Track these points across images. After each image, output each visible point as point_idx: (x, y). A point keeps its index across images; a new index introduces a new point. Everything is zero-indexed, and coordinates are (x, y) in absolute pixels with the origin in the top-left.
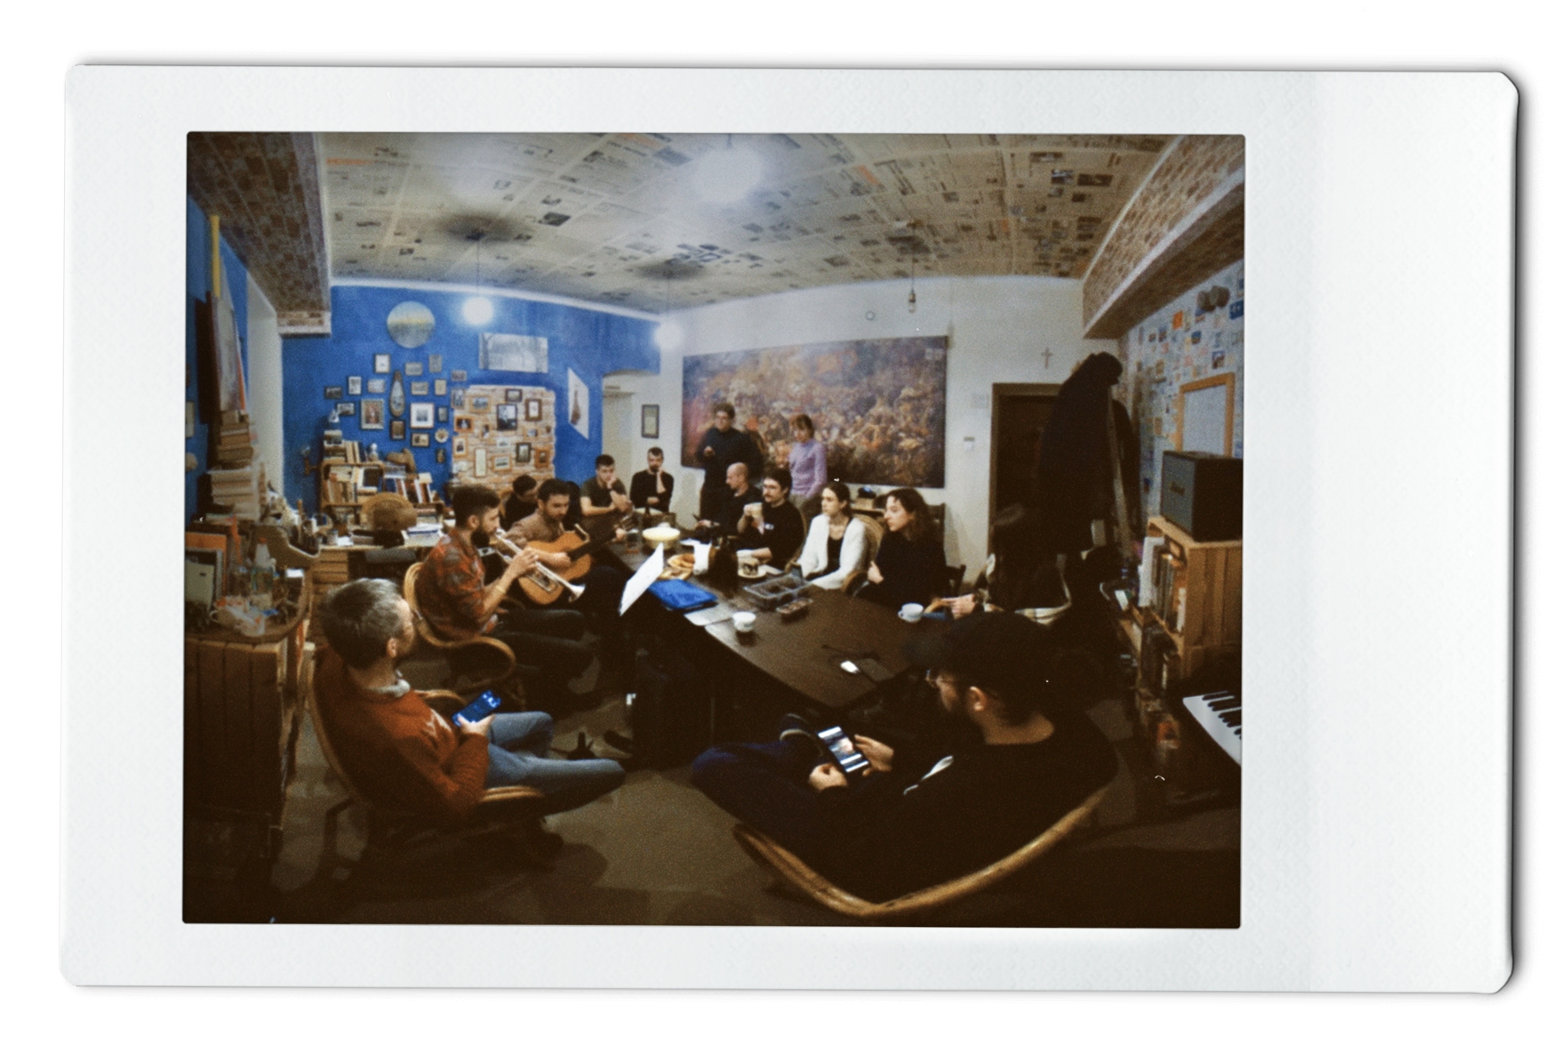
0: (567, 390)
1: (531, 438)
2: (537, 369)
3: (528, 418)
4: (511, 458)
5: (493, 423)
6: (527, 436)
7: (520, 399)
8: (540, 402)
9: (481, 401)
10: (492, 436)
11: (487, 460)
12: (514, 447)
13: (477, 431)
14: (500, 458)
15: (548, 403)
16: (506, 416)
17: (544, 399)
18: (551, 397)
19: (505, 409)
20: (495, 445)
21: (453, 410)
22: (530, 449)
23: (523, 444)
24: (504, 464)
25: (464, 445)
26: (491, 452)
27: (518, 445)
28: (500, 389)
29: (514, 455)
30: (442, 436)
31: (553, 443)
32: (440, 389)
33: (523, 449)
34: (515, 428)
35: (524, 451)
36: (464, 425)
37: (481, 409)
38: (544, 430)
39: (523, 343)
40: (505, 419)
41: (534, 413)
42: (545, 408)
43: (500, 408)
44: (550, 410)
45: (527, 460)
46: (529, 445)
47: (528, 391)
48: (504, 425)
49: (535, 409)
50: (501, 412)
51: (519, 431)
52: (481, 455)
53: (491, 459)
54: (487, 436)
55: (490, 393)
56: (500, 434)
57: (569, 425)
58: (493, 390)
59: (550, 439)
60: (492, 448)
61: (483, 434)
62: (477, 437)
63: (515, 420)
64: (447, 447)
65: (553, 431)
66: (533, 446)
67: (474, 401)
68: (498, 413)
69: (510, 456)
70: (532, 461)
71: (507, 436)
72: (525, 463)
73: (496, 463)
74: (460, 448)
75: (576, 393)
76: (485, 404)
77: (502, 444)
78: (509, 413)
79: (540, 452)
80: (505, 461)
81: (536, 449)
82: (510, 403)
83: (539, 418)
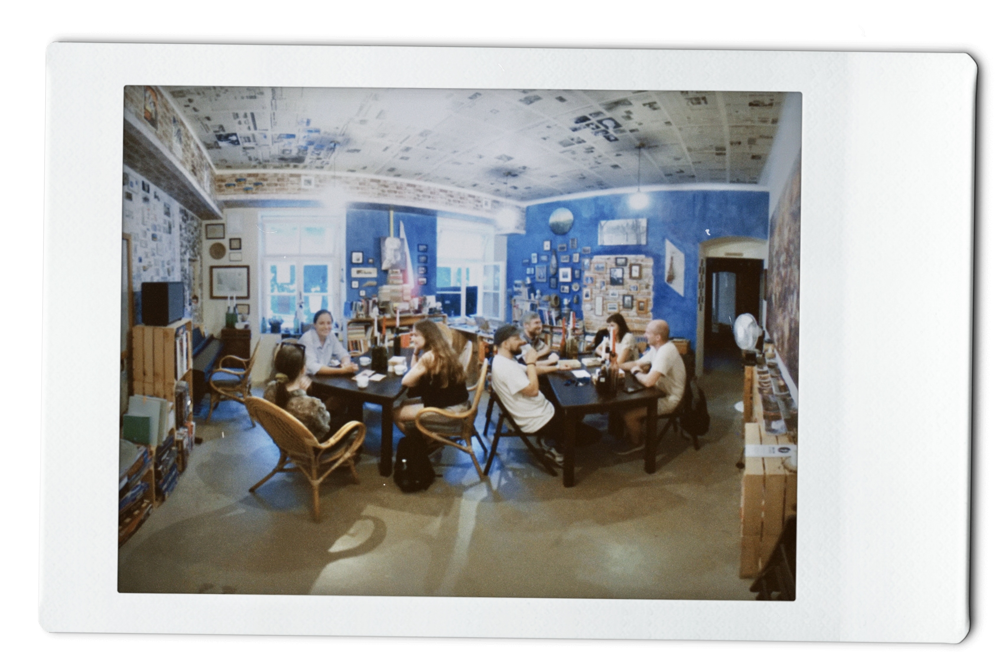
0: (664, 257)
1: (633, 292)
2: (638, 241)
3: (631, 277)
4: (619, 305)
5: (608, 280)
6: (630, 290)
7: (625, 265)
8: (640, 266)
9: (600, 266)
10: (607, 289)
11: (603, 305)
12: (621, 298)
13: (598, 285)
14: (611, 304)
15: (647, 267)
16: (616, 276)
17: (643, 264)
18: (650, 262)
19: (615, 271)
20: (608, 295)
21: (584, 271)
22: (633, 299)
23: (628, 295)
24: (614, 308)
25: (590, 294)
26: (606, 299)
27: (624, 296)
28: (613, 257)
29: (621, 303)
30: (575, 287)
31: (651, 297)
32: (576, 259)
33: (628, 299)
34: (622, 284)
35: (628, 301)
36: (590, 281)
37: (601, 272)
38: (644, 286)
39: (627, 224)
40: (615, 277)
41: (635, 274)
42: (645, 271)
43: (612, 270)
44: (648, 272)
45: (631, 307)
46: (632, 297)
47: (631, 258)
48: (614, 282)
49: (636, 271)
50: (612, 273)
51: (625, 286)
52: (599, 300)
53: (606, 304)
54: (604, 288)
55: (608, 261)
56: (612, 287)
57: (665, 284)
58: (608, 259)
59: (649, 294)
60: (607, 297)
61: (601, 287)
62: (598, 289)
63: (622, 279)
64: (580, 295)
65: (651, 288)
66: (635, 297)
67: (596, 265)
68: (610, 273)
69: (619, 303)
70: (635, 309)
71: (617, 289)
72: (629, 310)
73: (609, 307)
74: (587, 296)
75: (672, 258)
76: (603, 268)
77: (613, 294)
78: (618, 273)
79: (640, 302)
80: (614, 307)
81: (636, 300)
82: (619, 267)
83: (640, 277)
